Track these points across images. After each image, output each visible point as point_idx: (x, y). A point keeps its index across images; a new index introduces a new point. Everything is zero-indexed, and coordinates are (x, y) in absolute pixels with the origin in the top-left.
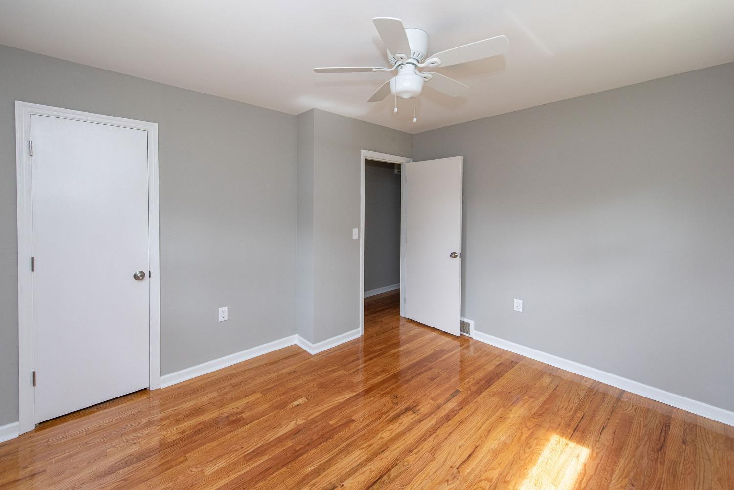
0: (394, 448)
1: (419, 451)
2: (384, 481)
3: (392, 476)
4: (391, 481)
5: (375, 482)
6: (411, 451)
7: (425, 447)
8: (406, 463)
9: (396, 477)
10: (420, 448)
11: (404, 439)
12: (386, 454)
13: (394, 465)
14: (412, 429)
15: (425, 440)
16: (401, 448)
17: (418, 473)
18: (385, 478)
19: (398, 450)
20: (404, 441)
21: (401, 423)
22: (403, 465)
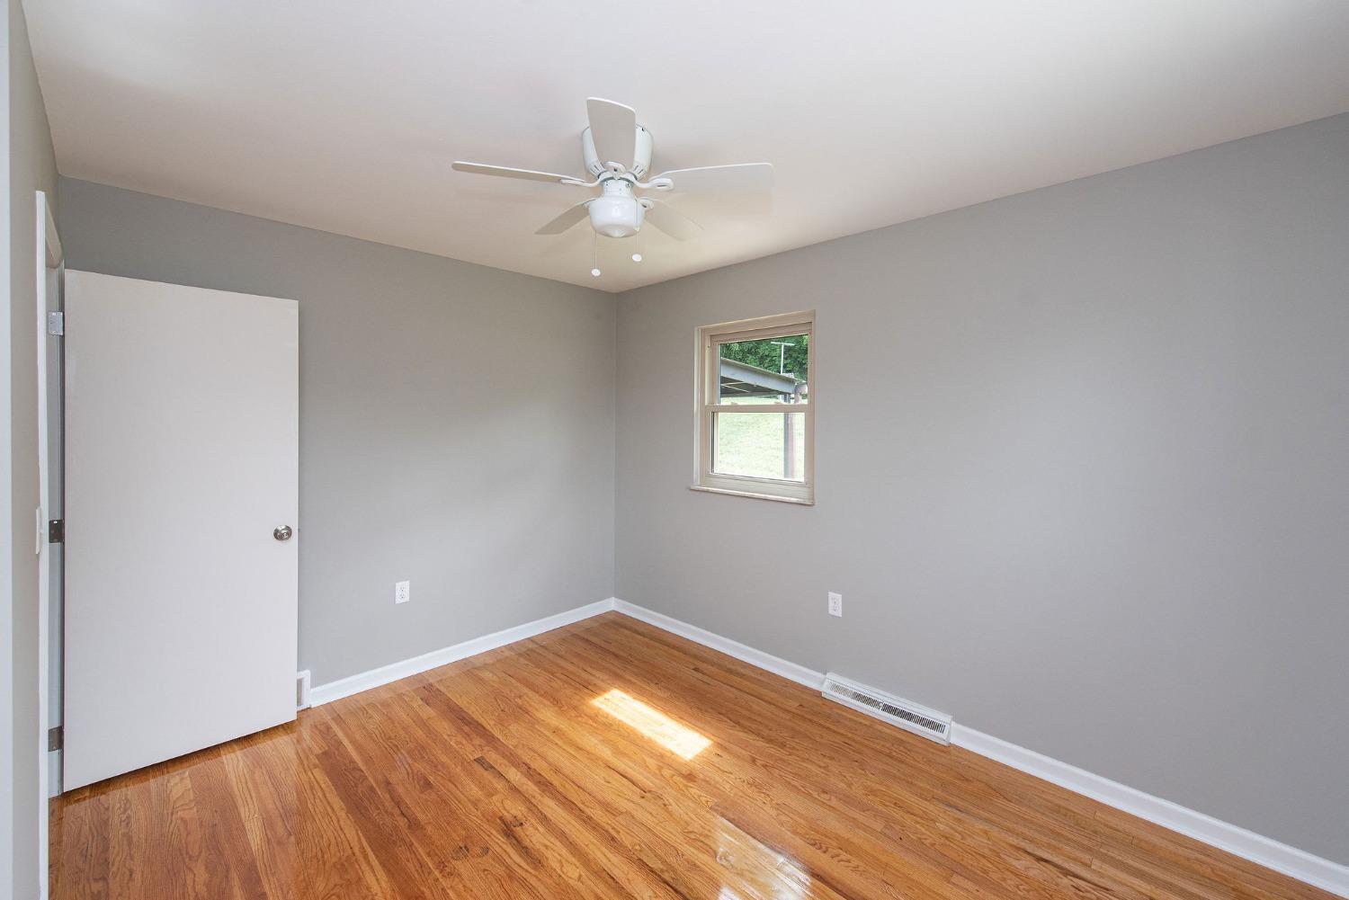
0: (605, 861)
1: (613, 828)
2: (673, 879)
3: (662, 867)
4: (671, 869)
5: (676, 891)
6: (613, 839)
7: (605, 819)
8: (637, 847)
9: (664, 862)
10: (607, 827)
11: (587, 846)
12: (616, 873)
13: (642, 865)
14: (563, 833)
15: (590, 818)
16: (604, 849)
17: (654, 834)
18: (666, 876)
19: (610, 855)
20: (591, 846)
21: (546, 847)
22: (640, 851)
